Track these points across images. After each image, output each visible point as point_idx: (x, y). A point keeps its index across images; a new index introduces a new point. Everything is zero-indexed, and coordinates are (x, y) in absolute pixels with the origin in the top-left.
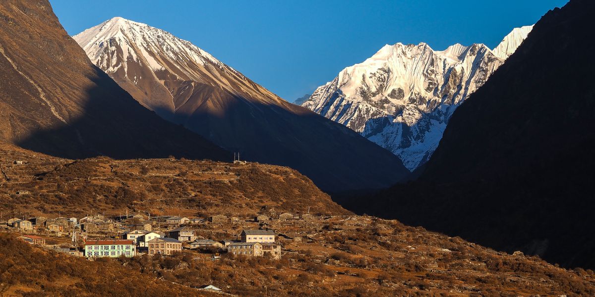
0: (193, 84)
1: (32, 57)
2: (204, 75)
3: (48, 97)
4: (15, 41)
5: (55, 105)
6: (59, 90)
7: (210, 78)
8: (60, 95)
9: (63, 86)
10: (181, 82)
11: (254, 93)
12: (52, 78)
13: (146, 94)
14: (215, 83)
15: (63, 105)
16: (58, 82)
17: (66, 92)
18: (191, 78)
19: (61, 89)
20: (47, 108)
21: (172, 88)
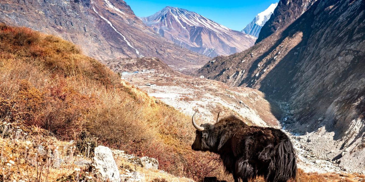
0: (196, 27)
1: (122, 26)
2: (200, 23)
3: (127, 39)
4: (116, 21)
5: (129, 41)
6: (130, 36)
7: (202, 24)
8: (131, 38)
9: (132, 35)
10: (191, 27)
11: (219, 28)
12: (128, 33)
13: (179, 32)
14: (204, 26)
15: (132, 41)
16: (130, 34)
17: (133, 37)
18: (195, 25)
19: (131, 36)
20: (126, 43)
21: (188, 29)
